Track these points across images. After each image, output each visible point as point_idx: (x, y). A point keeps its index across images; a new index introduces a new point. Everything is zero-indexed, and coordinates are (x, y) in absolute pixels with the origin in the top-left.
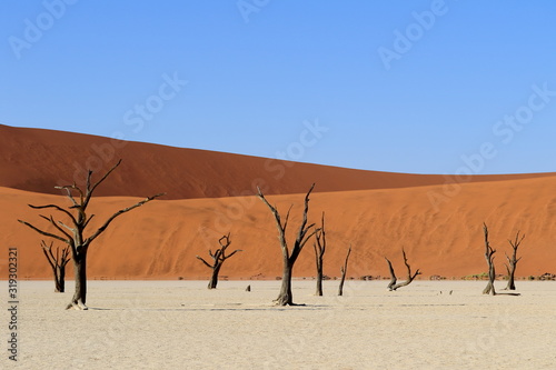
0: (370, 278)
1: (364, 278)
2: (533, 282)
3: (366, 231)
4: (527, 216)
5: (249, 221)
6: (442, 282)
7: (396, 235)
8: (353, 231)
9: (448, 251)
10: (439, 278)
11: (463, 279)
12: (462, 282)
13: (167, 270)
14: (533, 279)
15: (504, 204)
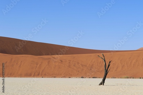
0: (95, 78)
1: (93, 78)
2: (141, 79)
3: (93, 65)
4: (137, 61)
5: (60, 62)
6: (115, 79)
7: (101, 66)
8: (89, 65)
9: (116, 70)
10: (114, 78)
11: (121, 78)
12: (120, 79)
13: (38, 75)
14: (141, 78)
15: (130, 58)
